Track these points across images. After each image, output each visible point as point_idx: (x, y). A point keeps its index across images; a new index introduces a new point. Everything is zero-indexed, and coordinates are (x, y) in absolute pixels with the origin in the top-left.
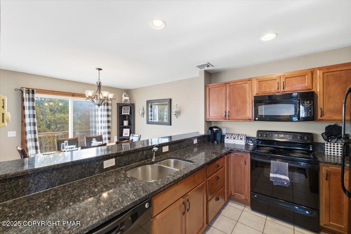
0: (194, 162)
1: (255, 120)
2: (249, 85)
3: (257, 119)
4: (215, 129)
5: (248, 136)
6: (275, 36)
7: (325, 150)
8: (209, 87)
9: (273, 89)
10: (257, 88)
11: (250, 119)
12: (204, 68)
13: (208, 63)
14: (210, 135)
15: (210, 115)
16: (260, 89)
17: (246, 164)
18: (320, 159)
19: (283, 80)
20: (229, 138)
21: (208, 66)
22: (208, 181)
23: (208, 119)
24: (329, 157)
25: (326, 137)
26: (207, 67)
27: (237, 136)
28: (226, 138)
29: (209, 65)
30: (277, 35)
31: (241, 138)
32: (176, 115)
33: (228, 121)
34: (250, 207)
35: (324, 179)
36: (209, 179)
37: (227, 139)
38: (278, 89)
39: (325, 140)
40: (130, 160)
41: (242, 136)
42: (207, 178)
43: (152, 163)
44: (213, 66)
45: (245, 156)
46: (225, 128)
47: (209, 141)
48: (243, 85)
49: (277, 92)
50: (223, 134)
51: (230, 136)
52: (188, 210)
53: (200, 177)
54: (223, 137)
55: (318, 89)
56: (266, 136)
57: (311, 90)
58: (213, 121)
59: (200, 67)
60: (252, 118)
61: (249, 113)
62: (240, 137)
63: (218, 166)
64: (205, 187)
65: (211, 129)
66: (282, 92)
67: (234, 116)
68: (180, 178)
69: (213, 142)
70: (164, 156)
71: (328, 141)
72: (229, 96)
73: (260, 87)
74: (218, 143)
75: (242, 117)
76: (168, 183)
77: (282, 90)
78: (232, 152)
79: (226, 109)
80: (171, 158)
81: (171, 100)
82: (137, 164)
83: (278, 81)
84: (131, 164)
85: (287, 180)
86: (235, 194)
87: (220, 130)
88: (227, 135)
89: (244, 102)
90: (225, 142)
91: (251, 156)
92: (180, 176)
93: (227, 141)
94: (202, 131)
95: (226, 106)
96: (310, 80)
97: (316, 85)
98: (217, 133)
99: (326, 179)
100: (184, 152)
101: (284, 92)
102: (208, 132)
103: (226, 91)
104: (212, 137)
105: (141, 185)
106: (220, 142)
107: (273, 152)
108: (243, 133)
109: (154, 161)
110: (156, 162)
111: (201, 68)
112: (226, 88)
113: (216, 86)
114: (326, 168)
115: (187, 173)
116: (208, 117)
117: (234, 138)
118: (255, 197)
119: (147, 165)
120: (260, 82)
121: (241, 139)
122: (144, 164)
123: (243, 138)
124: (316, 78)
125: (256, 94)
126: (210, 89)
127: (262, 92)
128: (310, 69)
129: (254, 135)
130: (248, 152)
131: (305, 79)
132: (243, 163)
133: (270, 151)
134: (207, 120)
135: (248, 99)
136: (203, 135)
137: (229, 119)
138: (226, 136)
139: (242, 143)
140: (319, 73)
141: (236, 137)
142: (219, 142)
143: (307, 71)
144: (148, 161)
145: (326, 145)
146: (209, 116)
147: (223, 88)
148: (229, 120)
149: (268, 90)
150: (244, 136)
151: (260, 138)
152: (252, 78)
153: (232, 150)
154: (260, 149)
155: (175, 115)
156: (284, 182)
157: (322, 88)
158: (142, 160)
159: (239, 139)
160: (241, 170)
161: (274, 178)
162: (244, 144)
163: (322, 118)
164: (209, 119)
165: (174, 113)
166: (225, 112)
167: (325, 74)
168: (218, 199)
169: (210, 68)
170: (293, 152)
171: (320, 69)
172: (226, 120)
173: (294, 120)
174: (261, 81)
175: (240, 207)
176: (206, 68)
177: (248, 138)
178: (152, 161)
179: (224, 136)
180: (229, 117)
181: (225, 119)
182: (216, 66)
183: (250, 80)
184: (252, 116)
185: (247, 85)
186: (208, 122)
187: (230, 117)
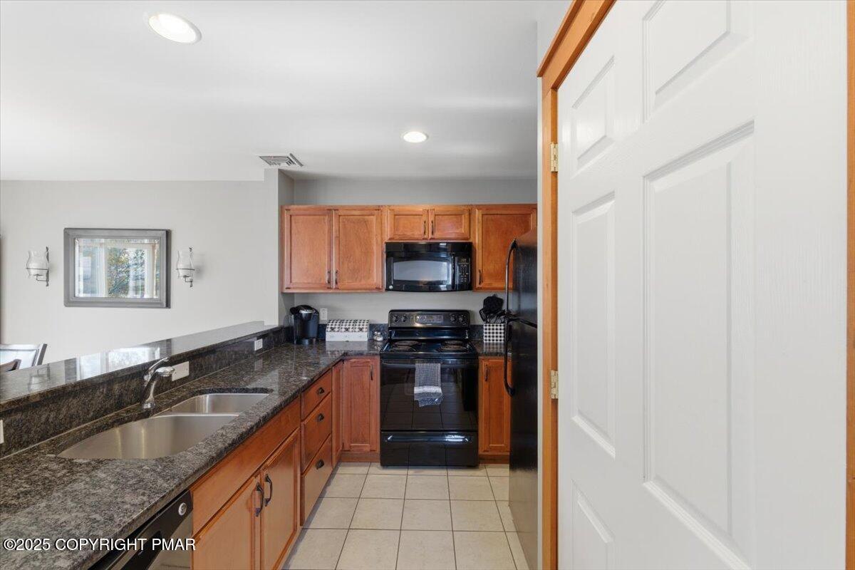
0: (272, 390)
1: (388, 289)
2: (376, 219)
3: (391, 287)
4: (304, 312)
5: (372, 323)
6: (425, 137)
7: (483, 336)
8: (291, 212)
9: (416, 233)
10: (391, 228)
11: (378, 289)
12: (279, 164)
13: (291, 155)
14: (292, 327)
15: (293, 279)
16: (397, 230)
17: (372, 379)
18: (479, 350)
19: (431, 218)
20: (336, 330)
21: (290, 162)
22: (303, 428)
23: (287, 288)
24: (488, 346)
25: (484, 315)
26: (286, 165)
27: (351, 324)
28: (329, 329)
29: (293, 160)
30: (428, 137)
31: (359, 328)
32: (188, 279)
33: (336, 293)
34: (379, 464)
35: (484, 381)
36: (305, 422)
37: (333, 333)
38: (425, 233)
39: (484, 321)
40: (61, 416)
41: (361, 324)
42: (302, 421)
43: (147, 414)
44: (301, 165)
45: (371, 363)
46: (326, 309)
47: (289, 339)
48: (367, 217)
49: (424, 239)
50: (321, 323)
51: (337, 326)
52: (268, 501)
53: (288, 421)
54: (322, 329)
55: (477, 240)
56: (404, 321)
57: (468, 239)
58: (297, 293)
59: (270, 160)
60: (382, 286)
61: (377, 275)
62: (357, 327)
63: (323, 391)
64: (298, 442)
65: (295, 311)
66: (431, 239)
67: (347, 282)
68: (252, 428)
69: (299, 342)
70: (178, 390)
71: (487, 322)
72: (338, 237)
73: (395, 227)
74: (311, 342)
75: (363, 283)
76: (227, 445)
77: (430, 236)
78: (347, 357)
79: (330, 266)
80: (202, 393)
81: (168, 233)
82: (93, 425)
83: (424, 218)
84: (67, 429)
85: (439, 394)
86: (350, 446)
87: (317, 312)
88: (330, 324)
89: (367, 252)
90: (327, 340)
91: (381, 361)
92: (253, 424)
93: (330, 336)
94: (272, 319)
95: (330, 260)
96: (467, 225)
97: (474, 233)
98: (310, 320)
99: (486, 380)
100: (236, 374)
101: (433, 239)
102: (287, 318)
103: (331, 226)
104: (297, 332)
105: (146, 467)
106: (317, 341)
107: (416, 347)
108: (363, 318)
109: (149, 406)
110: (156, 410)
111: (270, 164)
112: (331, 220)
113: (307, 212)
114: (487, 363)
115: (265, 413)
116: (286, 284)
117: (347, 330)
118: (389, 441)
119: (130, 421)
120: (397, 217)
121: (361, 330)
122: (118, 420)
123: (365, 327)
124: (475, 222)
125: (390, 239)
126: (293, 217)
127: (400, 235)
128: (468, 205)
129: (383, 319)
130: (376, 354)
131: (461, 220)
132: (366, 377)
133: (413, 346)
134: (286, 291)
135: (375, 248)
136: (275, 328)
137: (337, 288)
138: (330, 326)
139: (364, 337)
140: (478, 214)
141: (351, 327)
142: (314, 340)
143: (463, 207)
144: (128, 411)
145: (484, 327)
146: (291, 282)
147: (324, 219)
148: (338, 291)
149: (409, 233)
150: (365, 324)
151: (394, 325)
152: (382, 206)
153: (346, 354)
154: (396, 346)
155: (185, 277)
156: (434, 397)
157: (481, 239)
158: (106, 411)
159: (357, 330)
160: (364, 393)
161: (420, 394)
162: (367, 340)
163: (481, 286)
164: (289, 288)
165: (182, 273)
166: (329, 272)
167: (486, 217)
168: (322, 464)
169: (294, 168)
170: (446, 344)
171: (479, 207)
172: (331, 291)
173: (443, 289)
174: (397, 215)
175: (361, 470)
176: (284, 166)
177: (373, 328)
178: (145, 407)
179: (324, 326)
180: (336, 283)
181: (328, 288)
182: (309, 166)
183: (378, 209)
184: (382, 283)
185: (373, 218)
186: (285, 296)
187: (339, 284)
